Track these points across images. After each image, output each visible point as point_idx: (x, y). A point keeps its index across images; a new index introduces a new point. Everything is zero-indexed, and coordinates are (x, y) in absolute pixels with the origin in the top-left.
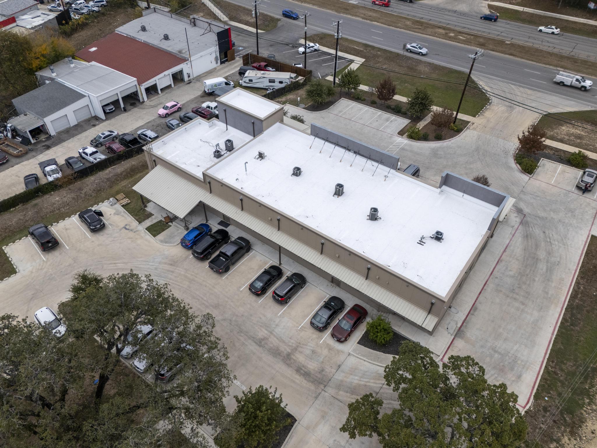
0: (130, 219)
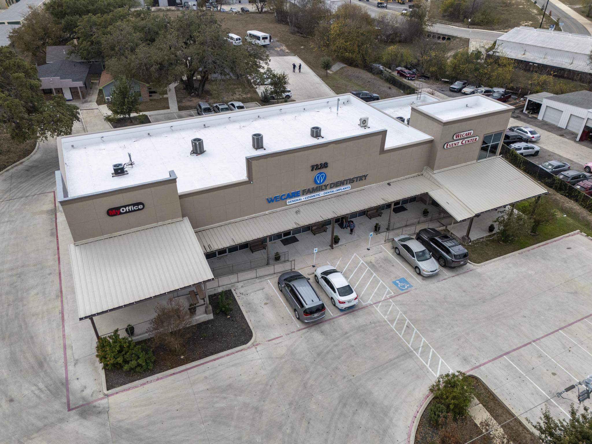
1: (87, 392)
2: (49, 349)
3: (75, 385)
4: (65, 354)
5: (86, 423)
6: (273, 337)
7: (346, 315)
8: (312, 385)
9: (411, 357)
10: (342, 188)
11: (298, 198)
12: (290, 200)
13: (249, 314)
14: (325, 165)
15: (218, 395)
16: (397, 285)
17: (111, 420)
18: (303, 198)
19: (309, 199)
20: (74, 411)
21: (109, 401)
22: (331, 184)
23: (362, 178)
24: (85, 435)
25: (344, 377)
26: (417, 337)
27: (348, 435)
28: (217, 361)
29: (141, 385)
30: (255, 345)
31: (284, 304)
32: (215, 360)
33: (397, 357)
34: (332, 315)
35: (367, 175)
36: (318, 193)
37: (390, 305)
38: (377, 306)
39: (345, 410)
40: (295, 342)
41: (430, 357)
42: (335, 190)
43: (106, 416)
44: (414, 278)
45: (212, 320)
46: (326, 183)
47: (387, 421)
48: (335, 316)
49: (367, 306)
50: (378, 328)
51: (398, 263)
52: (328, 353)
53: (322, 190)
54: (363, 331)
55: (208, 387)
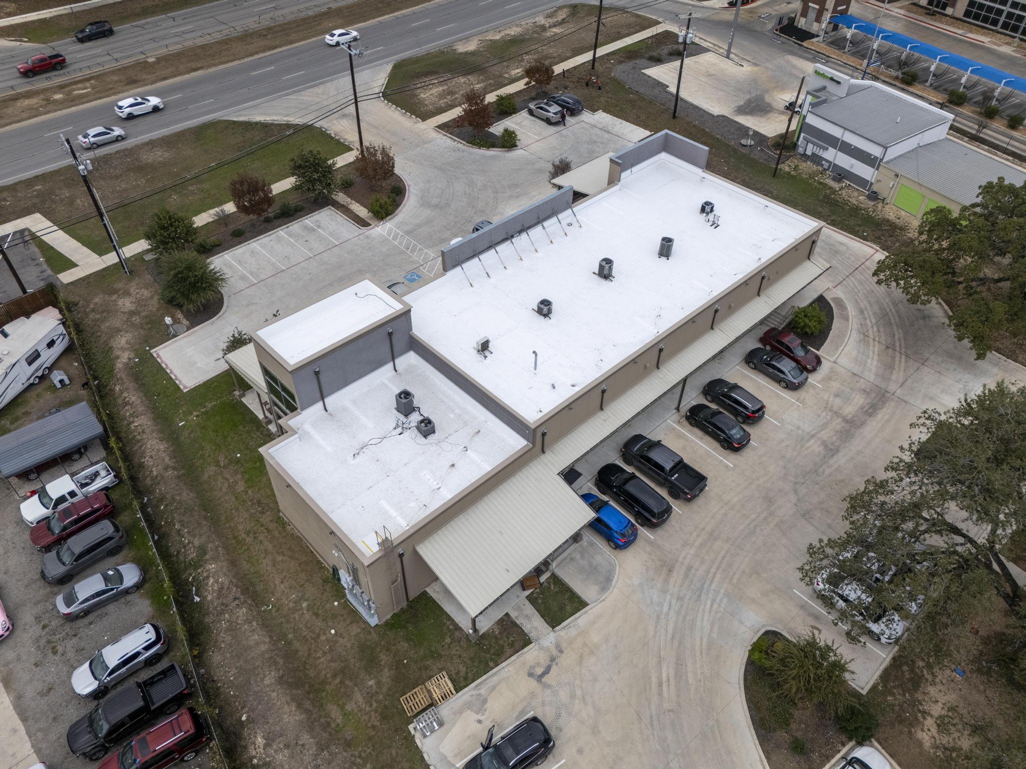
0: (510, 668)
26: (401, 244)
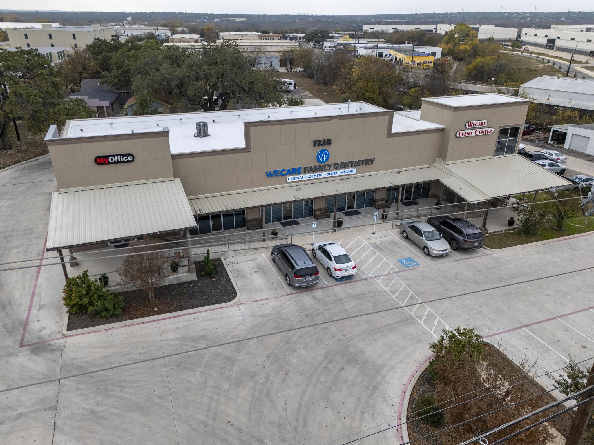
1: (45, 333)
2: (17, 296)
3: (34, 326)
4: (32, 300)
5: (36, 358)
6: (259, 299)
7: (343, 285)
8: (295, 342)
9: (412, 323)
10: (347, 170)
11: (299, 176)
12: (290, 177)
13: (236, 279)
14: (328, 142)
15: (188, 343)
16: (402, 263)
17: (64, 357)
18: (305, 177)
19: (311, 178)
20: (26, 347)
21: (67, 341)
22: (335, 164)
23: (369, 162)
24: (31, 368)
25: (334, 337)
26: (422, 307)
27: (330, 388)
28: (192, 315)
29: (105, 330)
30: (238, 305)
31: (276, 273)
32: (191, 314)
33: (397, 323)
34: (327, 284)
35: (374, 159)
36: (321, 173)
37: (393, 279)
38: (378, 279)
39: (330, 366)
40: (283, 304)
41: (435, 324)
42: (339, 171)
43: (59, 354)
44: (421, 258)
45: (195, 281)
46: (329, 162)
47: (379, 378)
48: (330, 285)
49: (367, 279)
50: (378, 297)
51: (406, 246)
52: (318, 315)
53: (326, 170)
54: (360, 298)
55: (178, 336)
